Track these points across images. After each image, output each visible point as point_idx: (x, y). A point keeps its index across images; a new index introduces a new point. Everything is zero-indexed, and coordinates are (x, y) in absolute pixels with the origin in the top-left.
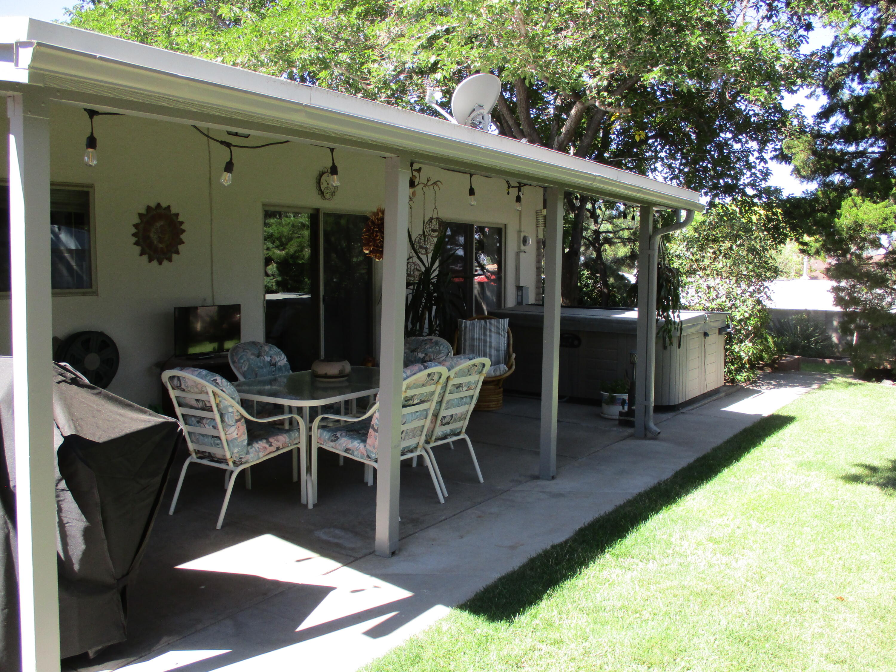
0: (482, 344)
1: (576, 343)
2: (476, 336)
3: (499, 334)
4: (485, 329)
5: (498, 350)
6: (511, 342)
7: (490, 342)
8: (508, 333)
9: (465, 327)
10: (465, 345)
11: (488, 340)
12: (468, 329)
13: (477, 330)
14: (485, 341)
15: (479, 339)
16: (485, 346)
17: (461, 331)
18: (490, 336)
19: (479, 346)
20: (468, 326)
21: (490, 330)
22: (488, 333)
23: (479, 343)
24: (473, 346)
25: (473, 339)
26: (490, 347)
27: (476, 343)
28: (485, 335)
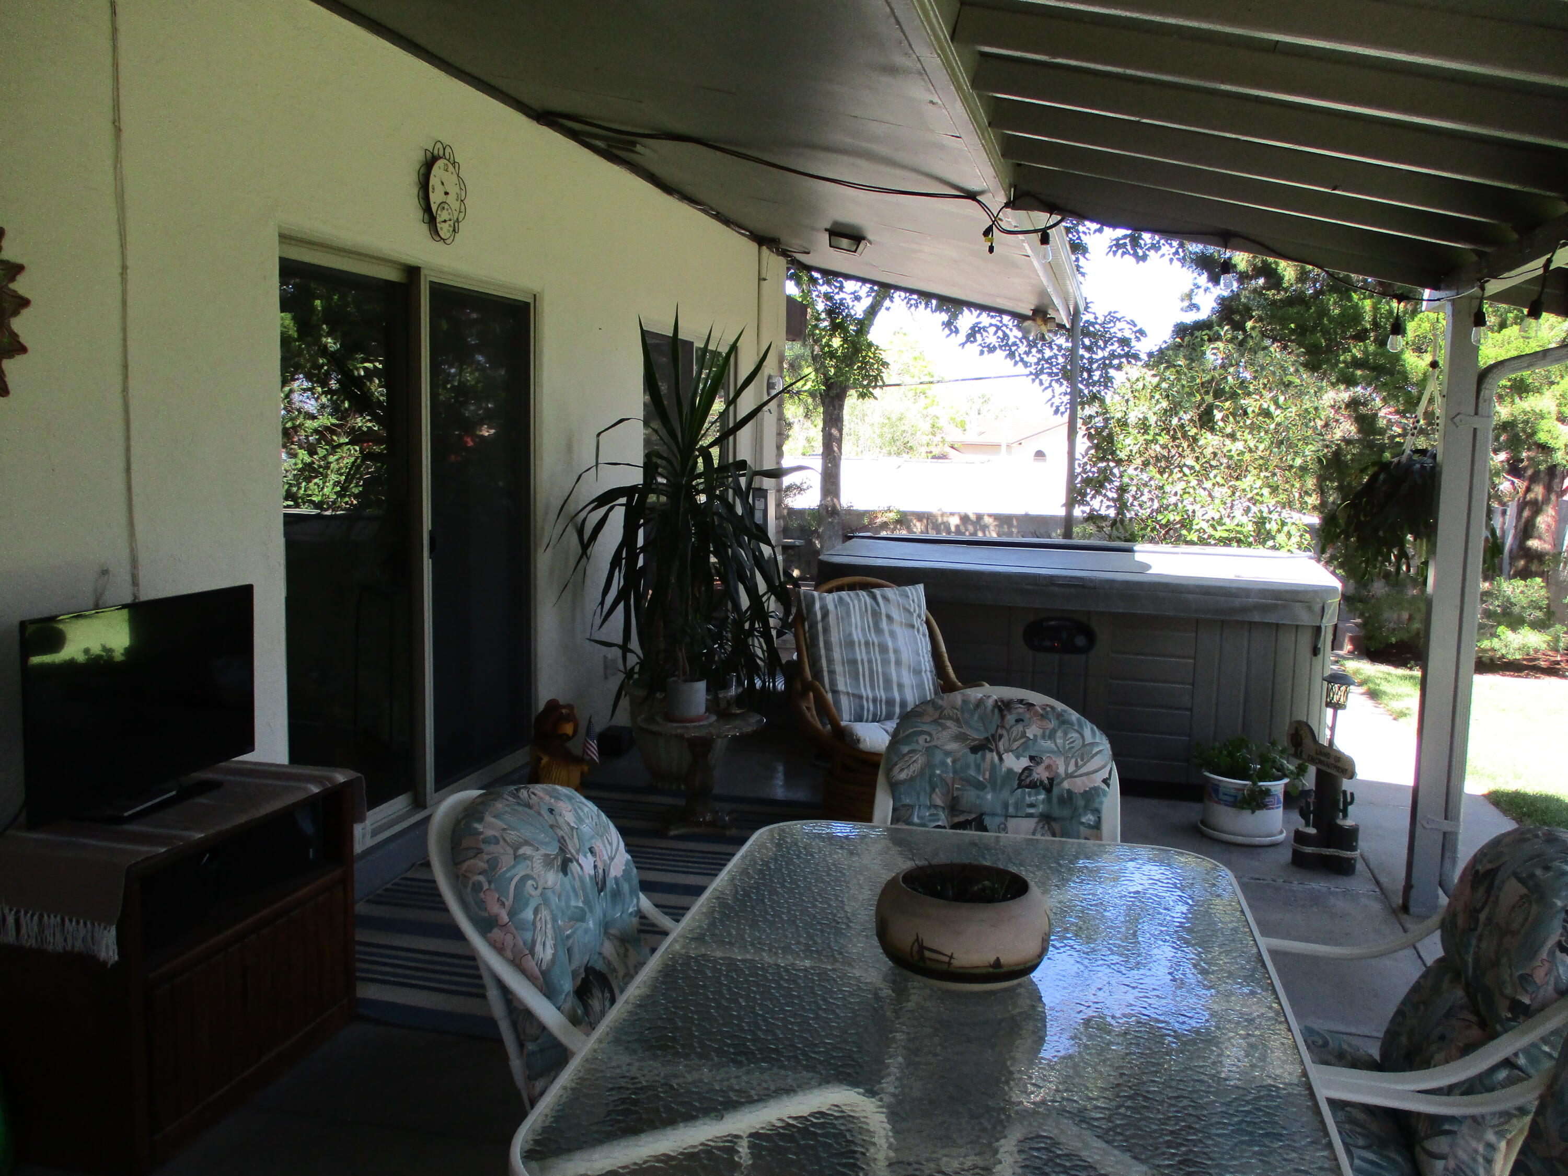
0: (877, 656)
1: (1080, 641)
2: (857, 635)
3: (913, 626)
4: (876, 615)
5: (917, 672)
6: (943, 648)
7: (896, 651)
8: (928, 622)
9: (825, 614)
10: (830, 661)
11: (890, 644)
12: (832, 618)
13: (856, 618)
14: (883, 649)
15: (867, 643)
16: (885, 662)
17: (813, 625)
18: (892, 634)
19: (870, 661)
20: (831, 607)
21: (889, 617)
22: (884, 624)
23: (868, 653)
24: (853, 662)
25: (850, 644)
26: (898, 663)
27: (860, 654)
28: (878, 630)
